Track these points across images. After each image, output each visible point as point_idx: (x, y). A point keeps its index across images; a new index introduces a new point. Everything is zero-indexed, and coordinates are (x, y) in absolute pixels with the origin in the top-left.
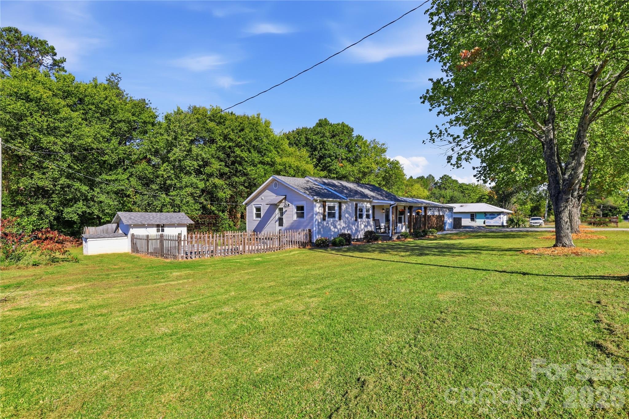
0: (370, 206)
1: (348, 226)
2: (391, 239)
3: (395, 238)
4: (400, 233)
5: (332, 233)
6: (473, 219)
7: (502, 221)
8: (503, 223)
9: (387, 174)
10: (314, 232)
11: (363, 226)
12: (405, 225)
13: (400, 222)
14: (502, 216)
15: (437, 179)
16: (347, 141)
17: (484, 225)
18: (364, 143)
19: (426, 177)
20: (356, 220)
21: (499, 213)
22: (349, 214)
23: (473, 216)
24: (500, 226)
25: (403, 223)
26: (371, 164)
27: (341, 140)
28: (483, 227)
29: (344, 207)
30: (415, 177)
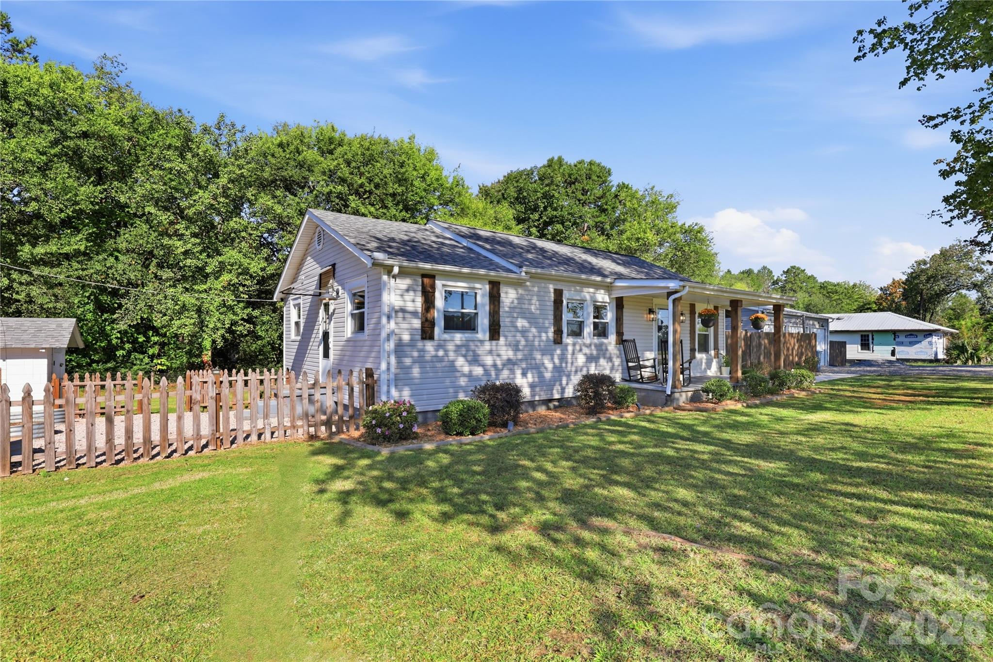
0: (607, 299)
1: (528, 358)
2: (669, 400)
3: (683, 397)
4: (699, 380)
5: (463, 381)
6: (865, 346)
7: (934, 349)
8: (936, 354)
9: (679, 254)
10: (384, 377)
11: (581, 359)
12: (717, 355)
13: (704, 348)
14: (935, 339)
15: (777, 273)
16: (598, 192)
17: (894, 359)
18: (633, 196)
19: (756, 271)
20: (558, 340)
21: (929, 333)
22: (532, 319)
23: (866, 339)
24: (931, 361)
25: (712, 353)
26: (645, 233)
27: (584, 192)
28: (890, 362)
29: (509, 296)
30: (735, 271)
